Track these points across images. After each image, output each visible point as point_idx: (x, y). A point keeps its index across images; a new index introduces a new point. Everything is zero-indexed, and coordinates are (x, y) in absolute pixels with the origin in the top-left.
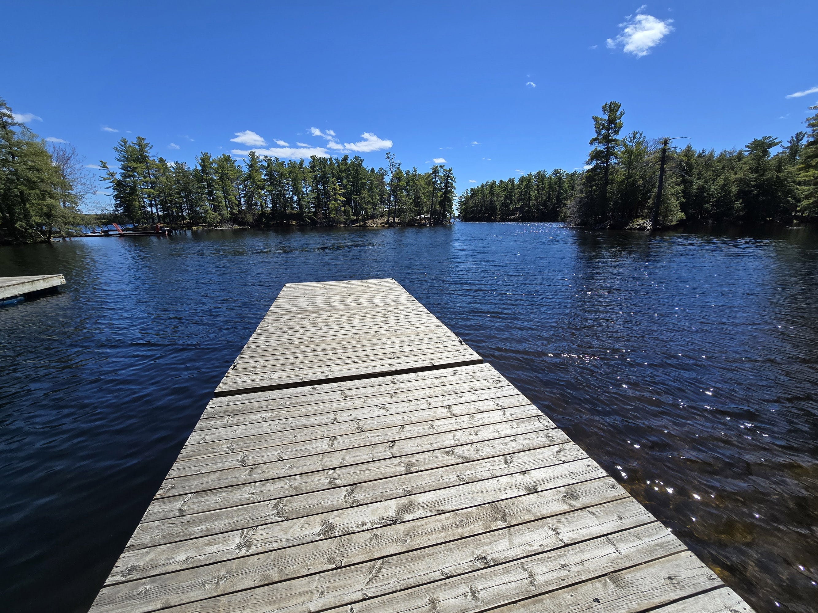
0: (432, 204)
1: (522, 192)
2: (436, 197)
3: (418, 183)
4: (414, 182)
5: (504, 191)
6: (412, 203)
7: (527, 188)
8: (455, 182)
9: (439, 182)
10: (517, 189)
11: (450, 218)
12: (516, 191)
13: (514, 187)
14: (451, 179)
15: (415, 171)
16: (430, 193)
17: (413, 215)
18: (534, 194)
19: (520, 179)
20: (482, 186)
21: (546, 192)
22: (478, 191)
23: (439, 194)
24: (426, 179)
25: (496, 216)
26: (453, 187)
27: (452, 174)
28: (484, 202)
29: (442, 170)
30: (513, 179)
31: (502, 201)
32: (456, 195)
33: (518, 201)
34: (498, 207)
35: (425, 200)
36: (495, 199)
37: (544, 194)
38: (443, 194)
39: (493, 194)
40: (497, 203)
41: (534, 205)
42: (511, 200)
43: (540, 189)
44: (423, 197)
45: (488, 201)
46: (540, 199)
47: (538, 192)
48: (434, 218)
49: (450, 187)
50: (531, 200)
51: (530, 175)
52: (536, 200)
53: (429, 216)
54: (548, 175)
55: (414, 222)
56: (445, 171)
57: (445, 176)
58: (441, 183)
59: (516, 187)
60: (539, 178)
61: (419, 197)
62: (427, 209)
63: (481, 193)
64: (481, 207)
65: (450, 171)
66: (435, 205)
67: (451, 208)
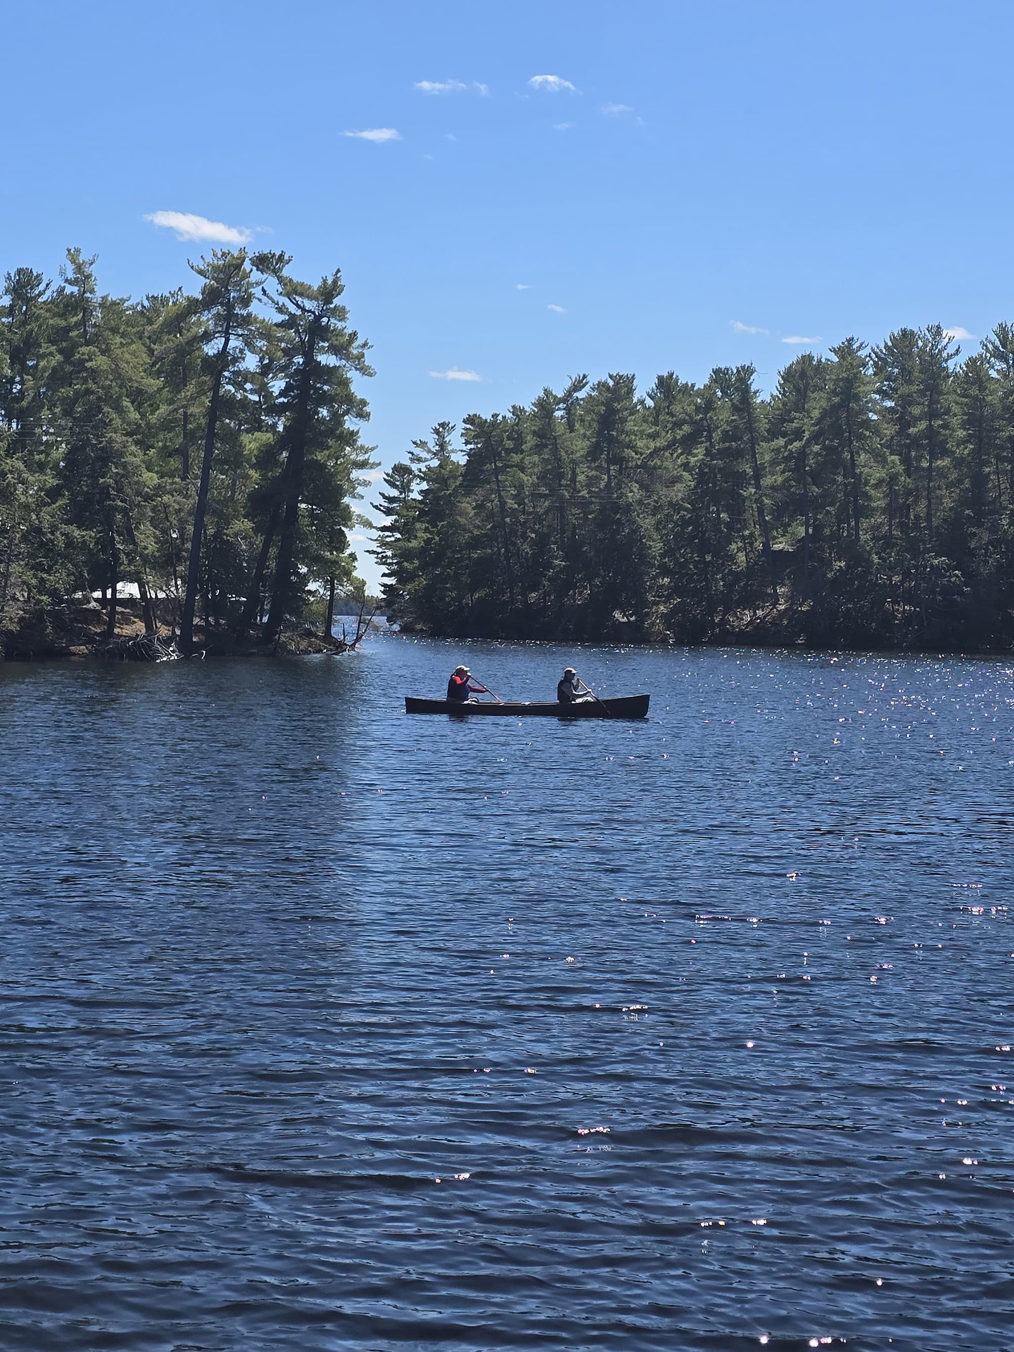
0: (200, 511)
1: (802, 455)
2: (235, 460)
3: (100, 362)
4: (68, 354)
5: (689, 443)
6: (53, 494)
7: (837, 431)
8: (365, 371)
9: (251, 362)
10: (773, 434)
11: (332, 606)
12: (765, 452)
13: (750, 427)
14: (336, 350)
15: (83, 278)
16: (190, 436)
17: (59, 578)
18: (877, 473)
19: (789, 376)
20: (545, 406)
21: (959, 463)
22: (519, 440)
23: (252, 443)
24: (156, 338)
25: (640, 606)
26: (349, 399)
27: (340, 313)
28: (560, 508)
29: (272, 284)
30: (746, 372)
31: (676, 507)
32: (373, 457)
33: (780, 511)
34: (656, 547)
35: (150, 478)
36: (633, 493)
37: (942, 473)
38: (283, 441)
39: (620, 460)
40: (647, 522)
41: (887, 542)
42: (737, 508)
43: (915, 441)
44: (135, 456)
45: (584, 505)
46: (922, 508)
47: (906, 460)
48: (214, 608)
49: (325, 400)
50: (862, 512)
51: (846, 351)
52: (897, 509)
53: (177, 589)
54: (962, 359)
55: (61, 626)
56: (293, 290)
57: (291, 323)
58: (265, 370)
59: (763, 426)
60: (906, 372)
61: (107, 456)
62: (164, 542)
63: (538, 449)
64: (541, 543)
65: (329, 292)
66: (224, 520)
67: (340, 542)
